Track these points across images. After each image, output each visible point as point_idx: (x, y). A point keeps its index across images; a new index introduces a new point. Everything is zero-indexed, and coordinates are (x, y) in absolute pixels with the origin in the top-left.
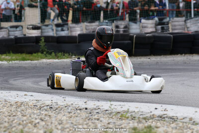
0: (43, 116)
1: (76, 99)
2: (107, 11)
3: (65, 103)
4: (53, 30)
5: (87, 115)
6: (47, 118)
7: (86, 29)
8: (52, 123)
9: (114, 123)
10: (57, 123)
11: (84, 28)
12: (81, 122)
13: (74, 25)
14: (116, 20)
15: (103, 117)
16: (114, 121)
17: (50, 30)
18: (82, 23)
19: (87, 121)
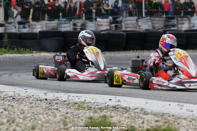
0: (6, 106)
1: (37, 91)
2: (66, 11)
3: (26, 94)
4: (15, 27)
5: (47, 105)
6: (10, 108)
7: (46, 27)
8: (14, 113)
9: (72, 113)
10: (19, 113)
11: (44, 26)
12: (41, 112)
13: (35, 23)
14: (73, 18)
15: (62, 108)
16: (72, 111)
17: (13, 28)
18: (42, 21)
19: (47, 111)
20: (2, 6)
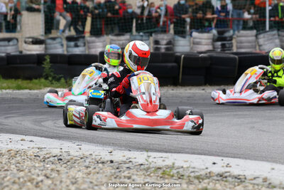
0: (48, 172)
1: (97, 148)
3: (80, 153)
4: (62, 45)
5: (113, 171)
6: (54, 175)
8: (61, 182)
10: (69, 182)
11: (108, 43)
12: (104, 180)
13: (93, 39)
14: (155, 32)
15: (137, 175)
16: (153, 181)
17: (58, 46)
18: (105, 36)
19: (113, 179)
20: (42, 12)
